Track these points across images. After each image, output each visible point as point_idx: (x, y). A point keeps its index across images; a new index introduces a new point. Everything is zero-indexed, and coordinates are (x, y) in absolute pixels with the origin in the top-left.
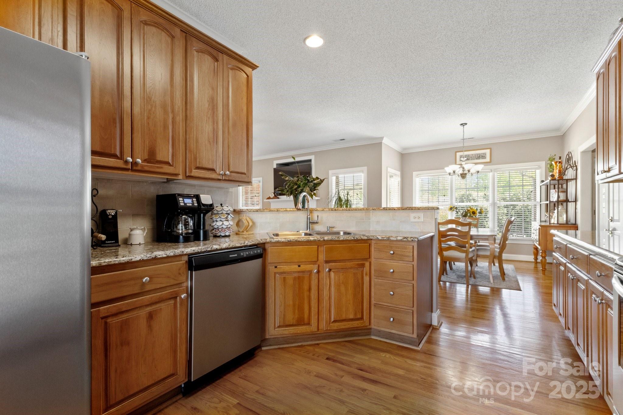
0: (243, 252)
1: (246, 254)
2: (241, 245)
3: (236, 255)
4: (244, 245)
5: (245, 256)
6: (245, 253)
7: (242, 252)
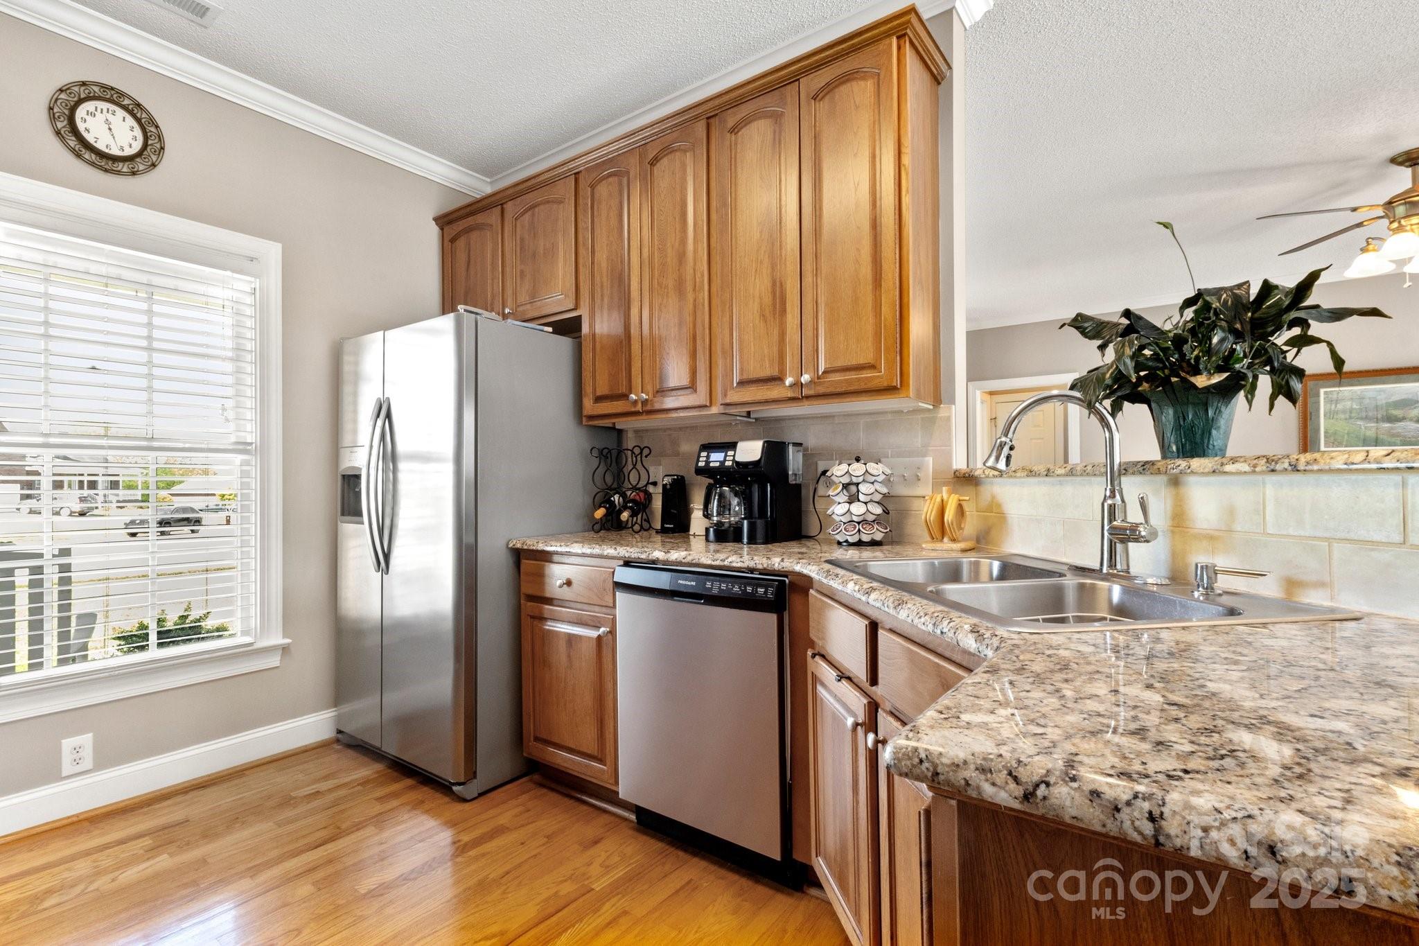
0: (713, 581)
1: (720, 587)
2: (713, 563)
3: (694, 583)
4: (722, 564)
5: (715, 591)
6: (717, 584)
7: (709, 581)
